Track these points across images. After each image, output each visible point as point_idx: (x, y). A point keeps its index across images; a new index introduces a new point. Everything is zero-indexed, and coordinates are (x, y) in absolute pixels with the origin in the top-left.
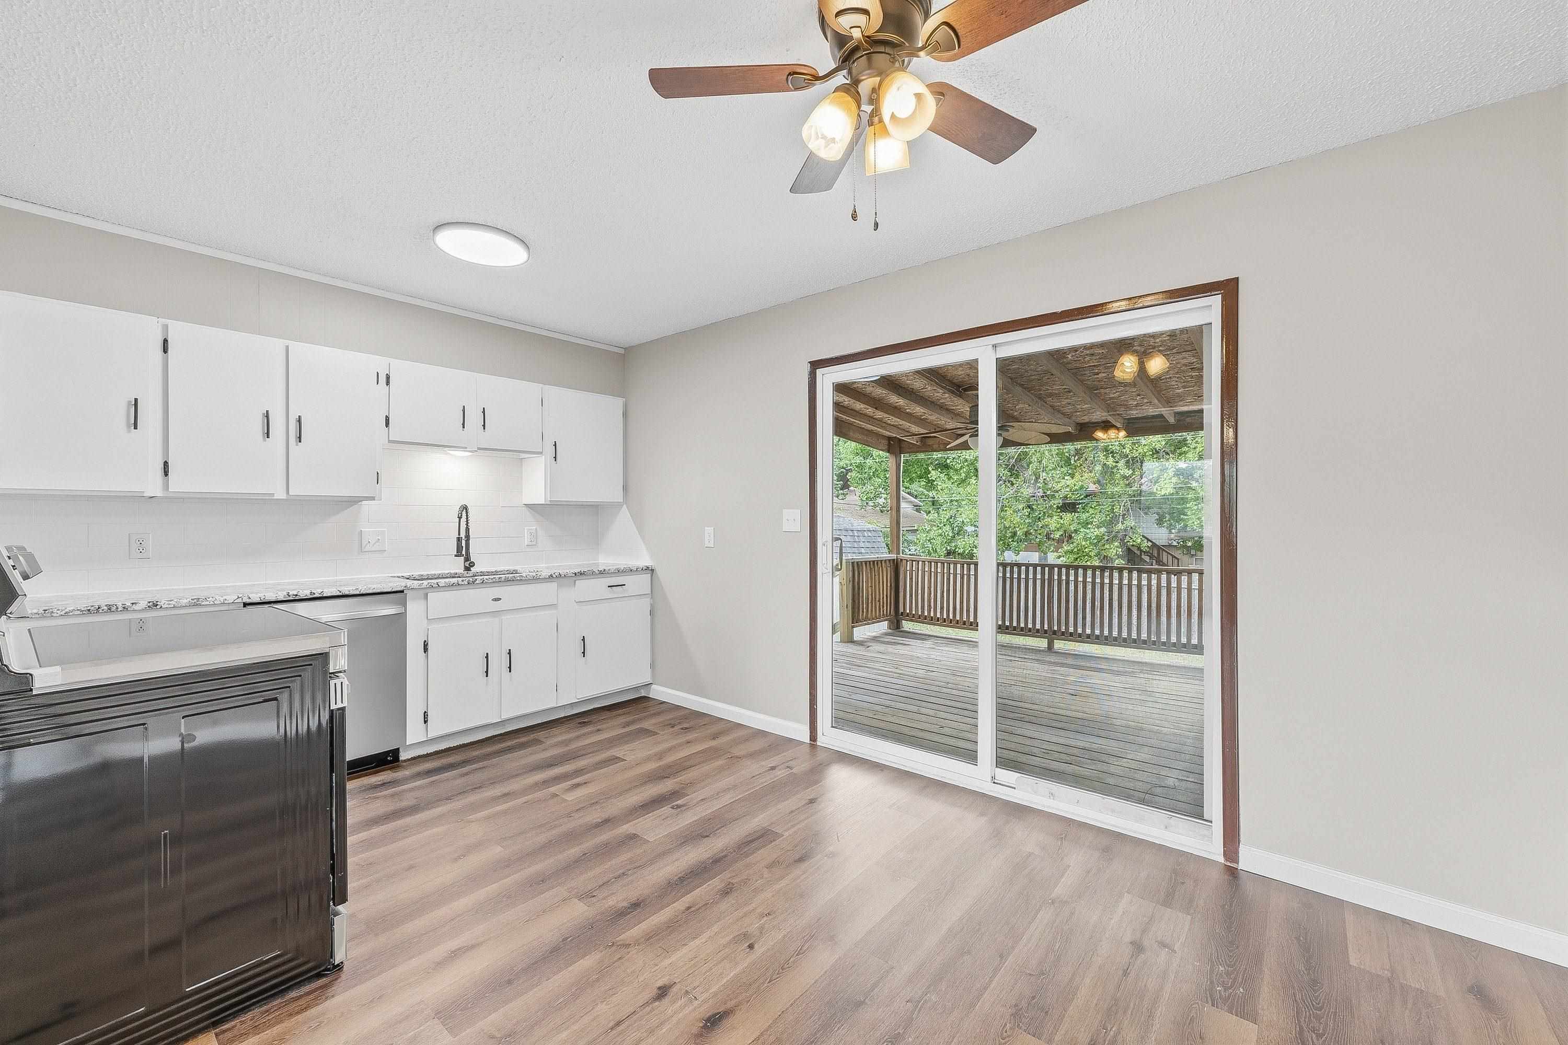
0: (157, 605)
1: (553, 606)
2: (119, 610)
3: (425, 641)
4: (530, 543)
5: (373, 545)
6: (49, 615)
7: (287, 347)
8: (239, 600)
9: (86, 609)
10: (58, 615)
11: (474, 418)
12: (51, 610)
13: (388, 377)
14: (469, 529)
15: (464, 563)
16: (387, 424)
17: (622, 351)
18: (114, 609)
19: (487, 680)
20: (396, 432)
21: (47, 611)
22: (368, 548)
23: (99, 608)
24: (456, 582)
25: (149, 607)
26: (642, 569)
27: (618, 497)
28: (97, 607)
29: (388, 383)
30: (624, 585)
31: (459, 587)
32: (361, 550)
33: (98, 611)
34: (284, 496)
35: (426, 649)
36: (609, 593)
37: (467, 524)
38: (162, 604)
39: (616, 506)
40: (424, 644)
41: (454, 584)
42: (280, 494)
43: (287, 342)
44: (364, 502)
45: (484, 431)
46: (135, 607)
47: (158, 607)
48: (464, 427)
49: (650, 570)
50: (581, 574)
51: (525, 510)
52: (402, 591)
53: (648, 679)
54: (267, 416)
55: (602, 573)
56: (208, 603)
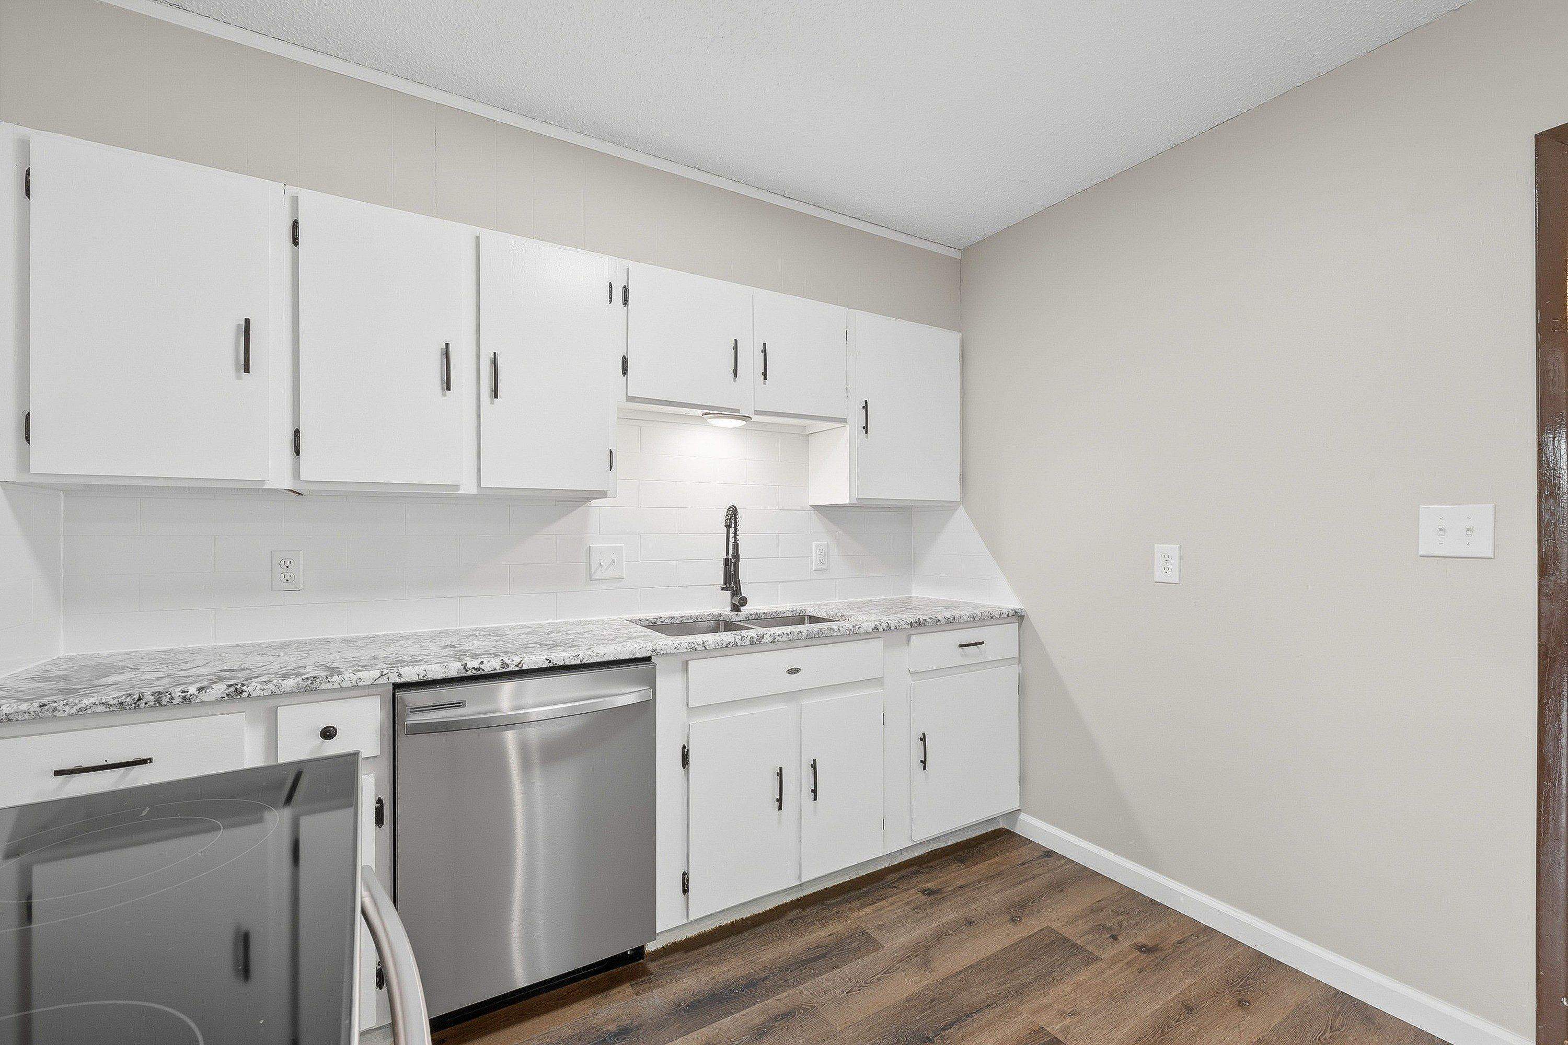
0: (242, 692)
1: (878, 681)
2: (175, 702)
3: (684, 747)
4: (820, 567)
5: (606, 570)
6: (49, 714)
7: (478, 238)
8: (383, 680)
9: (115, 702)
10: (65, 714)
11: (750, 362)
12: (53, 704)
13: (626, 291)
14: (738, 544)
15: (731, 598)
16: (625, 371)
17: (957, 255)
18: (165, 700)
19: (780, 816)
20: (639, 383)
21: (46, 708)
22: (598, 575)
23: (139, 699)
24: (732, 641)
25: (228, 695)
26: (1008, 616)
27: (952, 492)
28: (136, 697)
29: (626, 301)
30: (983, 643)
31: (737, 650)
32: (590, 579)
33: (139, 705)
34: (473, 490)
35: (685, 761)
36: (958, 658)
37: (735, 538)
38: (250, 689)
39: (950, 507)
40: (683, 751)
41: (729, 643)
42: (468, 487)
43: (478, 230)
44: (594, 502)
45: (765, 384)
46: (204, 697)
47: (245, 695)
48: (735, 376)
49: (1018, 617)
50: (920, 624)
51: (813, 514)
52: (648, 659)
53: (1016, 805)
54: (447, 353)
55: (952, 623)
56: (329, 686)
